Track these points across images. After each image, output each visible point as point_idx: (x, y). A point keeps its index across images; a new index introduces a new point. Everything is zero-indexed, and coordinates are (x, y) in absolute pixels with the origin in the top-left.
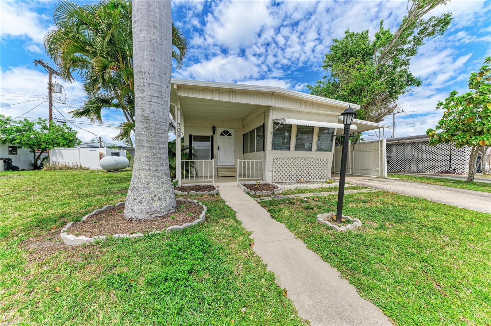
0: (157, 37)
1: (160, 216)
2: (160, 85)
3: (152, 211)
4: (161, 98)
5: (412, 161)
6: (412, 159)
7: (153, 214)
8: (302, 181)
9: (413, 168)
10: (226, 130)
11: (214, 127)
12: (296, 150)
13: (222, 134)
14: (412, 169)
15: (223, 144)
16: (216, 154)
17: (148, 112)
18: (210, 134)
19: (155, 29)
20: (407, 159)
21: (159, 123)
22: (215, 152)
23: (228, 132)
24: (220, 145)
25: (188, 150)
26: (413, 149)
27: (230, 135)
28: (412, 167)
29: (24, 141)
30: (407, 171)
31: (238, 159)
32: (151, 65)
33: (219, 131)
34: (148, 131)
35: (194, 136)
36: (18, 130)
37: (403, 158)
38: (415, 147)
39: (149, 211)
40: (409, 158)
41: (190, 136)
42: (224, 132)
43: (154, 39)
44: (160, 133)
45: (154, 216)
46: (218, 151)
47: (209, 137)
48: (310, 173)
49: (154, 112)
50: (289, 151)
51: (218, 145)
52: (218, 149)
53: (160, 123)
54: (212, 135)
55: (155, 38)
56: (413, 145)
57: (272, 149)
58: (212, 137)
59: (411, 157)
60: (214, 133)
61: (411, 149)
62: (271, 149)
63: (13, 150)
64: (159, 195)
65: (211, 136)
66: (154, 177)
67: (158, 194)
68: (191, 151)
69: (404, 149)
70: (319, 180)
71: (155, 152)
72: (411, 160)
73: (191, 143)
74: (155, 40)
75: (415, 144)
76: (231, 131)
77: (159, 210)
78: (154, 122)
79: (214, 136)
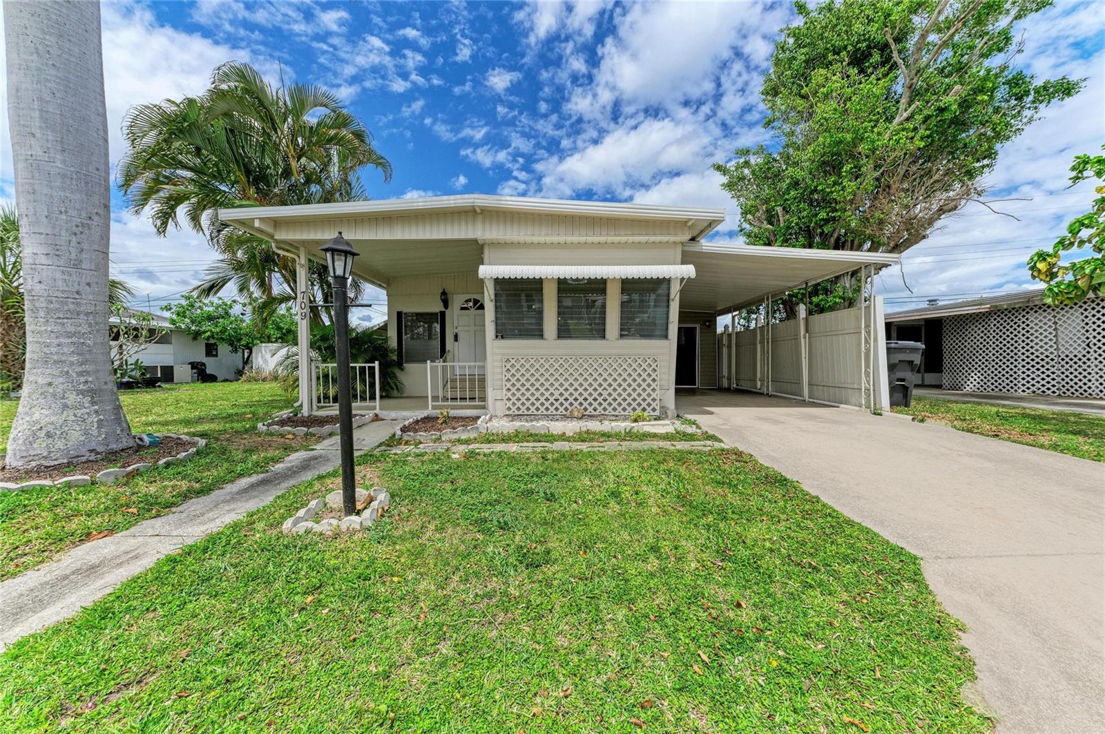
0: (38, 152)
1: (49, 465)
2: (50, 233)
3: (30, 455)
4: (58, 255)
5: (1084, 359)
6: (1084, 352)
7: (33, 460)
8: (576, 414)
9: (1090, 384)
10: (472, 297)
11: (444, 293)
12: (560, 337)
13: (463, 307)
14: (1085, 387)
15: (466, 328)
16: (451, 351)
17: (31, 283)
18: (437, 307)
19: (32, 139)
20: (1067, 352)
21: (54, 299)
22: (448, 348)
23: (476, 302)
24: (460, 331)
26: (1086, 320)
27: (481, 307)
28: (1085, 380)
29: (217, 333)
30: (1068, 393)
32: (30, 201)
33: (457, 301)
34: (33, 315)
35: (405, 314)
36: (210, 318)
37: (1051, 350)
38: (1094, 312)
39: (25, 454)
40: (1075, 352)
41: (400, 314)
42: (467, 302)
43: (32, 155)
44: (59, 318)
45: (33, 464)
46: (456, 343)
47: (436, 314)
48: (605, 394)
49: (40, 282)
50: (542, 341)
51: (455, 331)
52: (456, 338)
53: (56, 299)
54: (443, 309)
55: (33, 153)
56: (1085, 306)
57: (497, 337)
58: (443, 314)
59: (1080, 349)
60: (446, 306)
61: (1078, 321)
62: (494, 337)
63: (211, 350)
64: (50, 428)
65: (441, 312)
66: (43, 396)
67: (46, 426)
68: (400, 344)
69: (1055, 323)
70: (623, 413)
71: (48, 352)
72: (1080, 356)
73: (400, 328)
74: (34, 158)
75: (1094, 305)
76: (484, 300)
77: (45, 454)
78: (41, 299)
79: (448, 313)
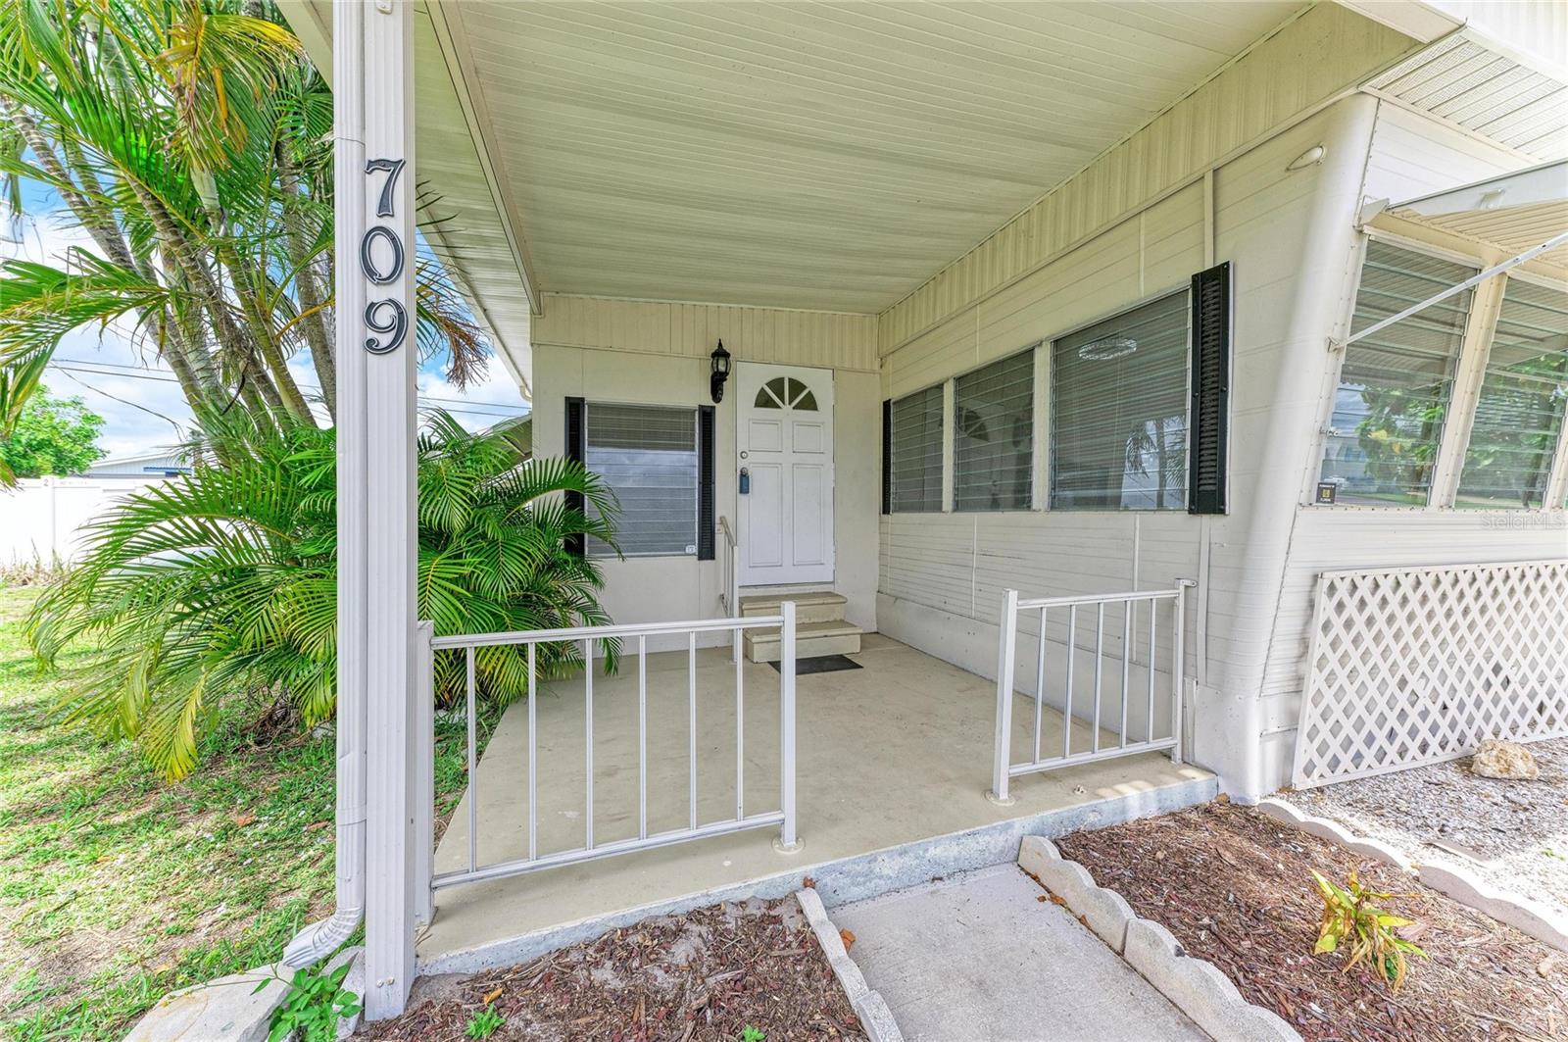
10: (787, 373)
11: (720, 355)
13: (763, 401)
15: (768, 458)
16: (730, 520)
18: (693, 395)
22: (722, 508)
23: (797, 387)
24: (751, 463)
25: (558, 496)
27: (809, 403)
31: (1013, 595)
33: (747, 380)
35: (594, 407)
41: (575, 408)
42: (777, 385)
46: (743, 498)
47: (689, 413)
51: (741, 464)
52: (744, 483)
54: (708, 401)
58: (707, 416)
60: (716, 390)
65: (701, 407)
68: (574, 500)
73: (574, 450)
76: (818, 383)
79: (721, 411)
